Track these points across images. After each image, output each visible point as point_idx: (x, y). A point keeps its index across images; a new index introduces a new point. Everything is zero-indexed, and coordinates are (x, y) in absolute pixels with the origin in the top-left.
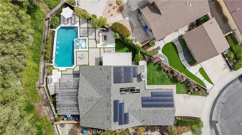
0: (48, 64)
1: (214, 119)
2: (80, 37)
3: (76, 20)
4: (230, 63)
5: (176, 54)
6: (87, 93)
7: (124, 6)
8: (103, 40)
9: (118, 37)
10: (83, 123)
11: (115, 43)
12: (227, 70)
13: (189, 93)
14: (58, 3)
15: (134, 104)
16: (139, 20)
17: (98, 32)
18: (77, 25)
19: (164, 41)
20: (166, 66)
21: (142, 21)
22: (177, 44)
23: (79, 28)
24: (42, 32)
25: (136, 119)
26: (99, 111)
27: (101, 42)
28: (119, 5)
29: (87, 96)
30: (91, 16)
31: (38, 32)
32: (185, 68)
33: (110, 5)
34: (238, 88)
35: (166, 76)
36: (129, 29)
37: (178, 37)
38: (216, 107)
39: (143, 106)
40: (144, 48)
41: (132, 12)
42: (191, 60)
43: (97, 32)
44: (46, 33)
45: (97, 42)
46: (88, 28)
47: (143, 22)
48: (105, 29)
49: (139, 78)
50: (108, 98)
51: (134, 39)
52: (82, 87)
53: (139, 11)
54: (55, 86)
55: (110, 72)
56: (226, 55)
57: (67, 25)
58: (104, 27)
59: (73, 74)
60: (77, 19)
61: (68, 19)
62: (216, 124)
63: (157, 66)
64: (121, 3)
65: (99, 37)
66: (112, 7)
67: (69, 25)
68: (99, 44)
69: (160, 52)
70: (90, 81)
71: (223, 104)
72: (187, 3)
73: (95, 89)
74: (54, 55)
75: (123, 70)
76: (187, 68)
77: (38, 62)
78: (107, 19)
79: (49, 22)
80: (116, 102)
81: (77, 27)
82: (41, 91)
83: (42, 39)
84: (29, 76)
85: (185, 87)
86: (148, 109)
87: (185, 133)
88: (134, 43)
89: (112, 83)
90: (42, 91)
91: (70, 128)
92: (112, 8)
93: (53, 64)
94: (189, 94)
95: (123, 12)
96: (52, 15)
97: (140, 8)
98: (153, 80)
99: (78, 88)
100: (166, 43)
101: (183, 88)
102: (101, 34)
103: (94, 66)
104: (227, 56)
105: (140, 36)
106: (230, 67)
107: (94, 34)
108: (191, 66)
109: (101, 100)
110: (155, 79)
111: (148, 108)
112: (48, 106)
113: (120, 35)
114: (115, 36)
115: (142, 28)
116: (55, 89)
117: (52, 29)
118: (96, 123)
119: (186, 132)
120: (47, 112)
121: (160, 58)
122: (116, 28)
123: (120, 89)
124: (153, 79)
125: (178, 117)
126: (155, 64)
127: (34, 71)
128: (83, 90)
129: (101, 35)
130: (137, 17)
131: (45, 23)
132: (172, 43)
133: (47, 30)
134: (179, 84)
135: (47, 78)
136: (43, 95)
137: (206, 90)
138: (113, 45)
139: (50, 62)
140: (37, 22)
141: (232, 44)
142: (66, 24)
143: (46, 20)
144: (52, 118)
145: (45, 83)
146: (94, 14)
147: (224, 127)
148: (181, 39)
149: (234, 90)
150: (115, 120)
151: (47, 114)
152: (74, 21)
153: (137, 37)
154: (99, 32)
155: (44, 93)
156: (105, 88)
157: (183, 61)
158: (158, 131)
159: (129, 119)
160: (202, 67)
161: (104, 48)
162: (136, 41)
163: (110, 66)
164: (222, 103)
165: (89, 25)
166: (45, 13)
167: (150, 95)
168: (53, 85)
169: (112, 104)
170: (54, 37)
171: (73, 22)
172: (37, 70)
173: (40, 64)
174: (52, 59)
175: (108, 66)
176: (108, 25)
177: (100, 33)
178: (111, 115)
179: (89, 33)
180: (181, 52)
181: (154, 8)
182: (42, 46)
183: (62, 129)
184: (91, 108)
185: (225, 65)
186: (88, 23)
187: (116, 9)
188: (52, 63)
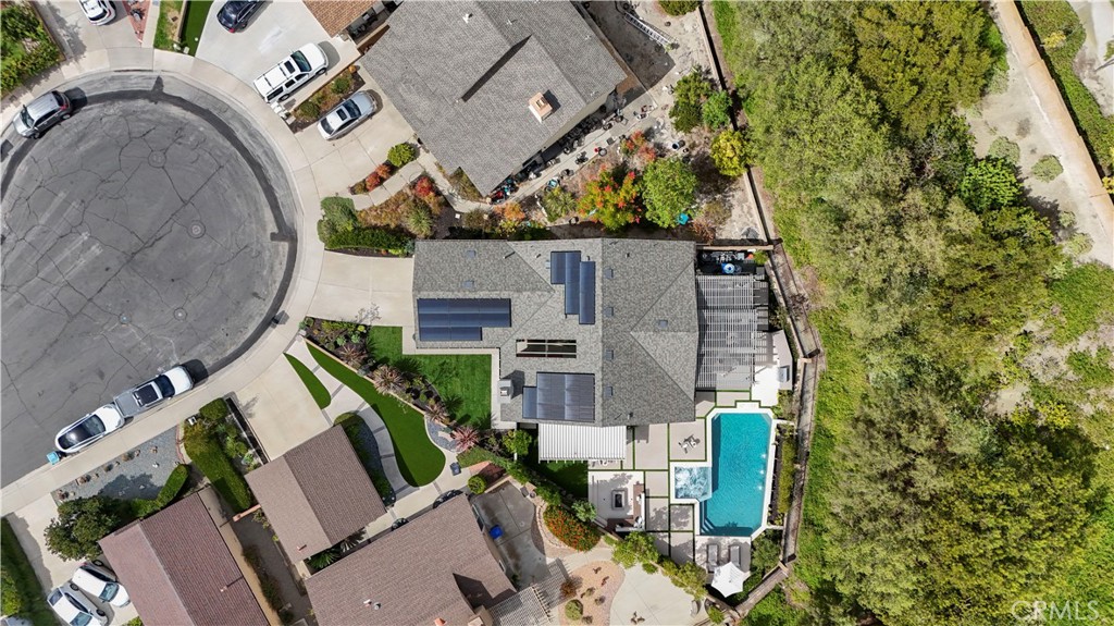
0: (791, 424)
1: (284, 246)
2: (693, 505)
3: (705, 556)
4: (234, 421)
5: (401, 451)
6: (672, 344)
7: (560, 598)
8: (623, 494)
9: (579, 508)
10: (685, 250)
11: (587, 485)
12: (242, 400)
13: (361, 329)
14: (758, 607)
15: (534, 307)
16: (513, 553)
17: (640, 520)
18: (701, 541)
19: (439, 490)
20: (433, 414)
21: (505, 552)
22: (398, 481)
23: (697, 531)
24: (805, 520)
25: (528, 262)
26: (638, 291)
27: (630, 486)
28: (576, 602)
29: (673, 336)
30: (660, 568)
31: (815, 522)
32: (374, 407)
33: (601, 600)
34: (207, 343)
35: (434, 383)
36: (544, 531)
37: (396, 504)
38: (278, 285)
39: (507, 303)
40: (498, 470)
41: (535, 579)
42: (356, 431)
43: (642, 519)
44: (794, 519)
45: (643, 489)
46: (669, 531)
47: (502, 548)
48: (619, 529)
49: (517, 384)
50: (611, 331)
51: (528, 497)
52: (687, 360)
53: (516, 580)
54: (770, 354)
55: (604, 409)
56: (249, 447)
57: (730, 539)
58: (622, 535)
59: (715, 391)
60: (700, 559)
61: (729, 561)
62: (276, 230)
63: (459, 415)
64: (569, 608)
65: (636, 503)
66: (597, 594)
67: (726, 540)
68: (638, 483)
69: (451, 456)
70: (663, 378)
71: (255, 295)
72: (376, 608)
73: (649, 355)
74: (772, 449)
75: (568, 412)
76: (367, 406)
77: (821, 431)
78: (613, 560)
79: (785, 552)
80: (589, 319)
81: (701, 534)
82: (813, 342)
83: (807, 501)
84: (845, 390)
85: (373, 349)
86: (494, 295)
87: (376, 205)
88: (530, 487)
89: (598, 376)
90: (809, 342)
91: (727, 227)
92: (596, 592)
93: (775, 422)
94: (363, 327)
95: (564, 580)
96: (774, 572)
97: (513, 593)
98: (473, 369)
99: (700, 357)
100: (432, 484)
101: (381, 344)
102: (631, 513)
103: (653, 423)
104: (245, 441)
105: (510, 506)
106: (234, 408)
107: (652, 514)
108: (357, 411)
109: (633, 324)
110: (466, 372)
111: (494, 297)
112: (794, 296)
113: (573, 513)
114: (588, 510)
115: (507, 531)
116: (770, 346)
117: (775, 531)
118: (647, 256)
119: (370, 209)
120: (796, 278)
121: (450, 439)
122: (586, 535)
123: (575, 357)
124: (474, 375)
125: (397, 256)
126: (466, 418)
127: (831, 406)
128: (685, 352)
129: (629, 508)
130: (520, 563)
131: (798, 549)
132: (414, 483)
133: (791, 527)
134: (393, 358)
135: (794, 382)
136: (805, 330)
137: (310, 338)
138: (593, 477)
139: (785, 430)
140: (819, 552)
141: (233, 481)
142: (735, 545)
143: (793, 557)
144: (779, 259)
145: (800, 366)
146: (650, 575)
147: (251, 223)
148: (388, 497)
149: (220, 335)
150: (591, 266)
151: (794, 272)
152: (710, 551)
153: (521, 503)
154: (637, 518)
155: (802, 335)
156: (621, 360)
157: (381, 429)
158: (459, 213)
159: (549, 264)
160: (321, 408)
161: (622, 470)
162: (524, 489)
163: (603, 426)
164: (259, 298)
165: (666, 540)
166: (794, 578)
167: (486, 331)
168: (775, 358)
169: (599, 316)
170: (770, 506)
171: (713, 551)
172: (822, 407)
173: (814, 424)
174: (777, 439)
175: (611, 425)
176: (611, 542)
177: (632, 517)
178: (603, 282)
179: (665, 517)
180: (386, 456)
181: (473, 593)
182: (807, 478)
183: (751, 225)
184: (660, 297)
185: (251, 416)
186: (670, 545)
187: (583, 589)
188: (778, 427)
